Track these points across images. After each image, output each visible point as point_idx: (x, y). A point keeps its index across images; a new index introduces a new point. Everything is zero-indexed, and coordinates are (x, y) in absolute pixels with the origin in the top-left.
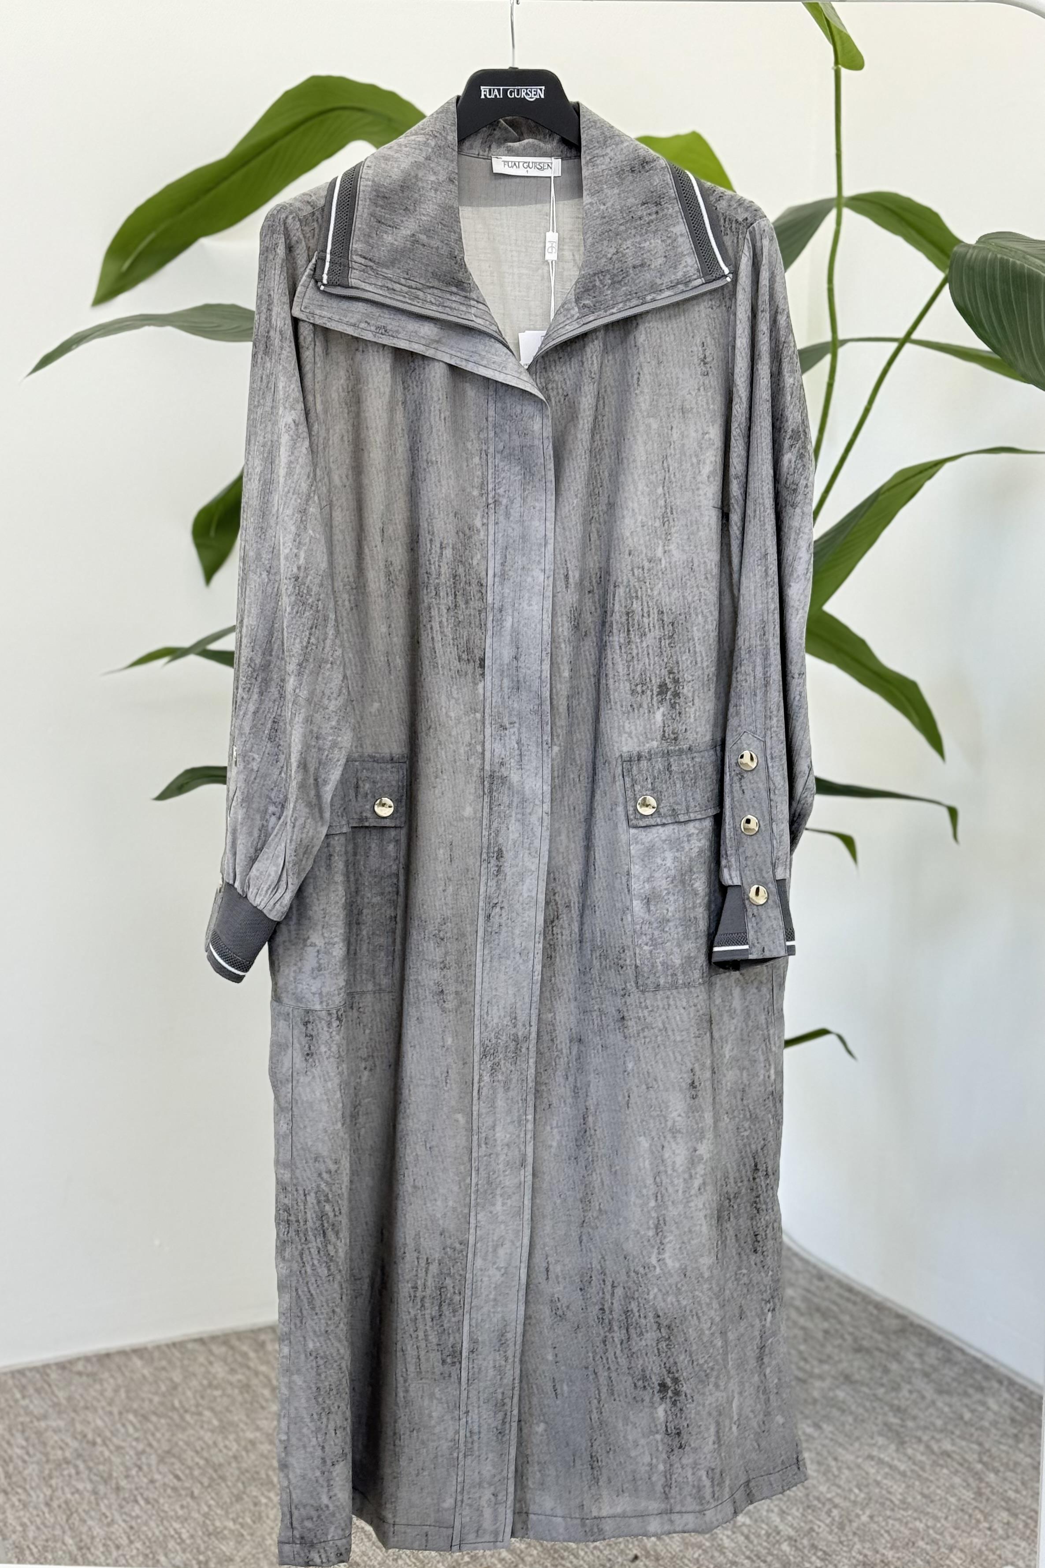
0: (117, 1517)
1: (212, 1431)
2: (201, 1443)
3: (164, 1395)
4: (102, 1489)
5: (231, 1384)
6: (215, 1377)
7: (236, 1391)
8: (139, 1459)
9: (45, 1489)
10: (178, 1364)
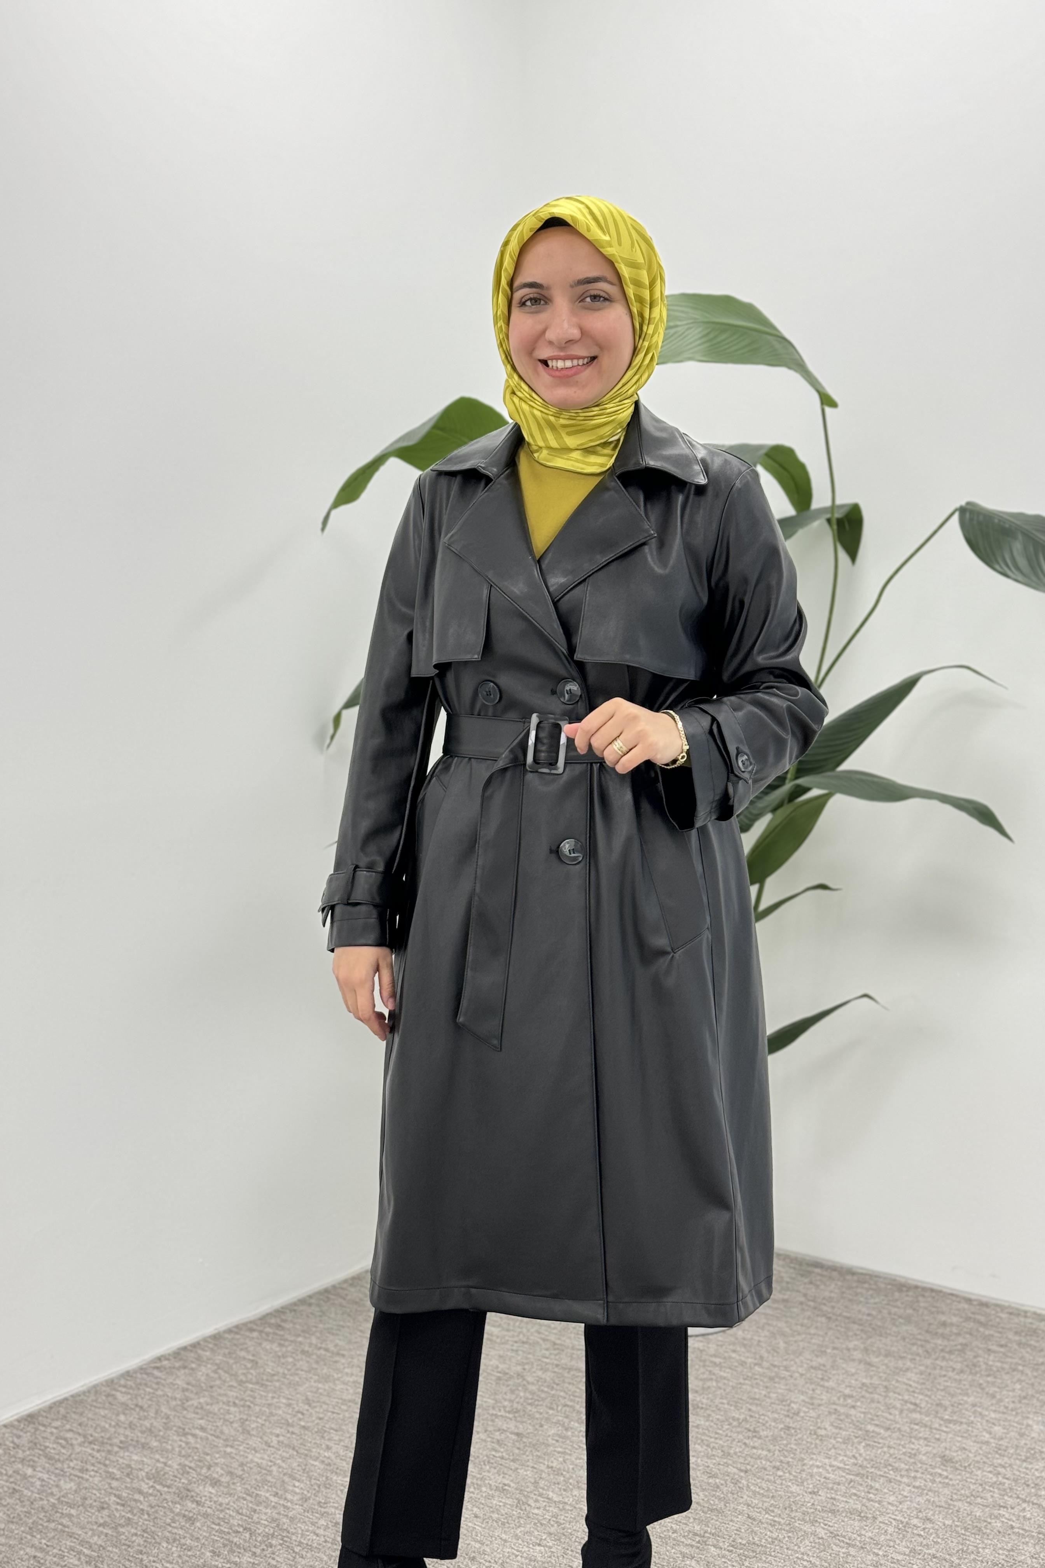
0: (328, 1443)
1: (319, 1381)
2: (320, 1391)
3: (252, 1368)
4: (291, 1429)
5: (293, 1353)
6: (276, 1352)
7: (304, 1357)
8: (294, 1408)
9: (253, 1438)
10: (234, 1348)
